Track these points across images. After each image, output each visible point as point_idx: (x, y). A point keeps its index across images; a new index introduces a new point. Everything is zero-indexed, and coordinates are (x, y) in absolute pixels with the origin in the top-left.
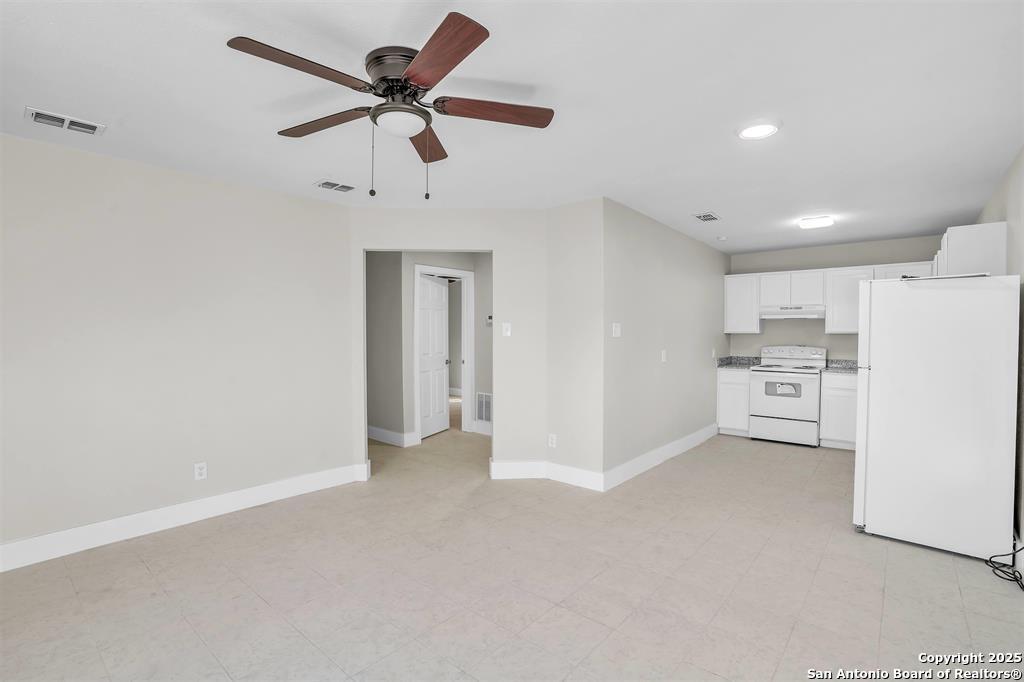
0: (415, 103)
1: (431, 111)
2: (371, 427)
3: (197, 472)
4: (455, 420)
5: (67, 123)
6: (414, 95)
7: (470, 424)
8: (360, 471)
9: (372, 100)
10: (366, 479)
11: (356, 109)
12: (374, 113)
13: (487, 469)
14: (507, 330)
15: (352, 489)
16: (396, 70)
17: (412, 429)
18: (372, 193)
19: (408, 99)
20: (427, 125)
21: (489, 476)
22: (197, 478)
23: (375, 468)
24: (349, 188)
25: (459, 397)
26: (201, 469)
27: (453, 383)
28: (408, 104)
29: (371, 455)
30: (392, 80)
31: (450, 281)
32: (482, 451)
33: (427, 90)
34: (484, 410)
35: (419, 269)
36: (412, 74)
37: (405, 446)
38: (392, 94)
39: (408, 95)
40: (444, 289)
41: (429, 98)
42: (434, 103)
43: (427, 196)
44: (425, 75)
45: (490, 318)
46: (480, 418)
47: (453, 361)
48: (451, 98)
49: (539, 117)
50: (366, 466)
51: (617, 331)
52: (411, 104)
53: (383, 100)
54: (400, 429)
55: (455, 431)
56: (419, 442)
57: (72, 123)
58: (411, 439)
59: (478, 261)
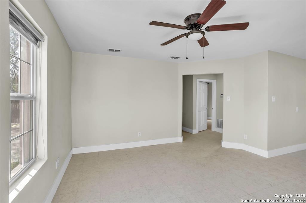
0: (199, 30)
1: (205, 31)
2: (183, 127)
3: (139, 134)
4: (209, 127)
5: (114, 50)
6: (199, 28)
7: (214, 128)
8: (180, 139)
9: (187, 31)
10: (181, 142)
11: (182, 35)
12: (187, 35)
13: (221, 144)
14: (229, 99)
15: (177, 144)
16: (194, 21)
17: (196, 129)
18: (187, 58)
19: (197, 29)
20: (203, 36)
21: (221, 146)
22: (139, 136)
23: (184, 139)
24: (178, 58)
25: (211, 120)
26: (140, 134)
27: (209, 115)
28: (197, 30)
29: (183, 135)
30: (193, 24)
31: (208, 83)
32: (219, 138)
33: (204, 25)
34: (220, 125)
35: (198, 80)
36: (199, 21)
37: (193, 133)
38: (192, 28)
39: (198, 28)
40: (206, 86)
41: (204, 27)
42: (206, 29)
43: (204, 58)
44: (203, 21)
45: (222, 95)
46: (218, 127)
47: (209, 108)
48: (211, 26)
49: (243, 26)
50: (181, 138)
51: (274, 99)
52: (198, 30)
53: (189, 31)
54: (192, 128)
55: (209, 130)
56: (198, 133)
57: (116, 50)
58: (195, 131)
59: (218, 76)
